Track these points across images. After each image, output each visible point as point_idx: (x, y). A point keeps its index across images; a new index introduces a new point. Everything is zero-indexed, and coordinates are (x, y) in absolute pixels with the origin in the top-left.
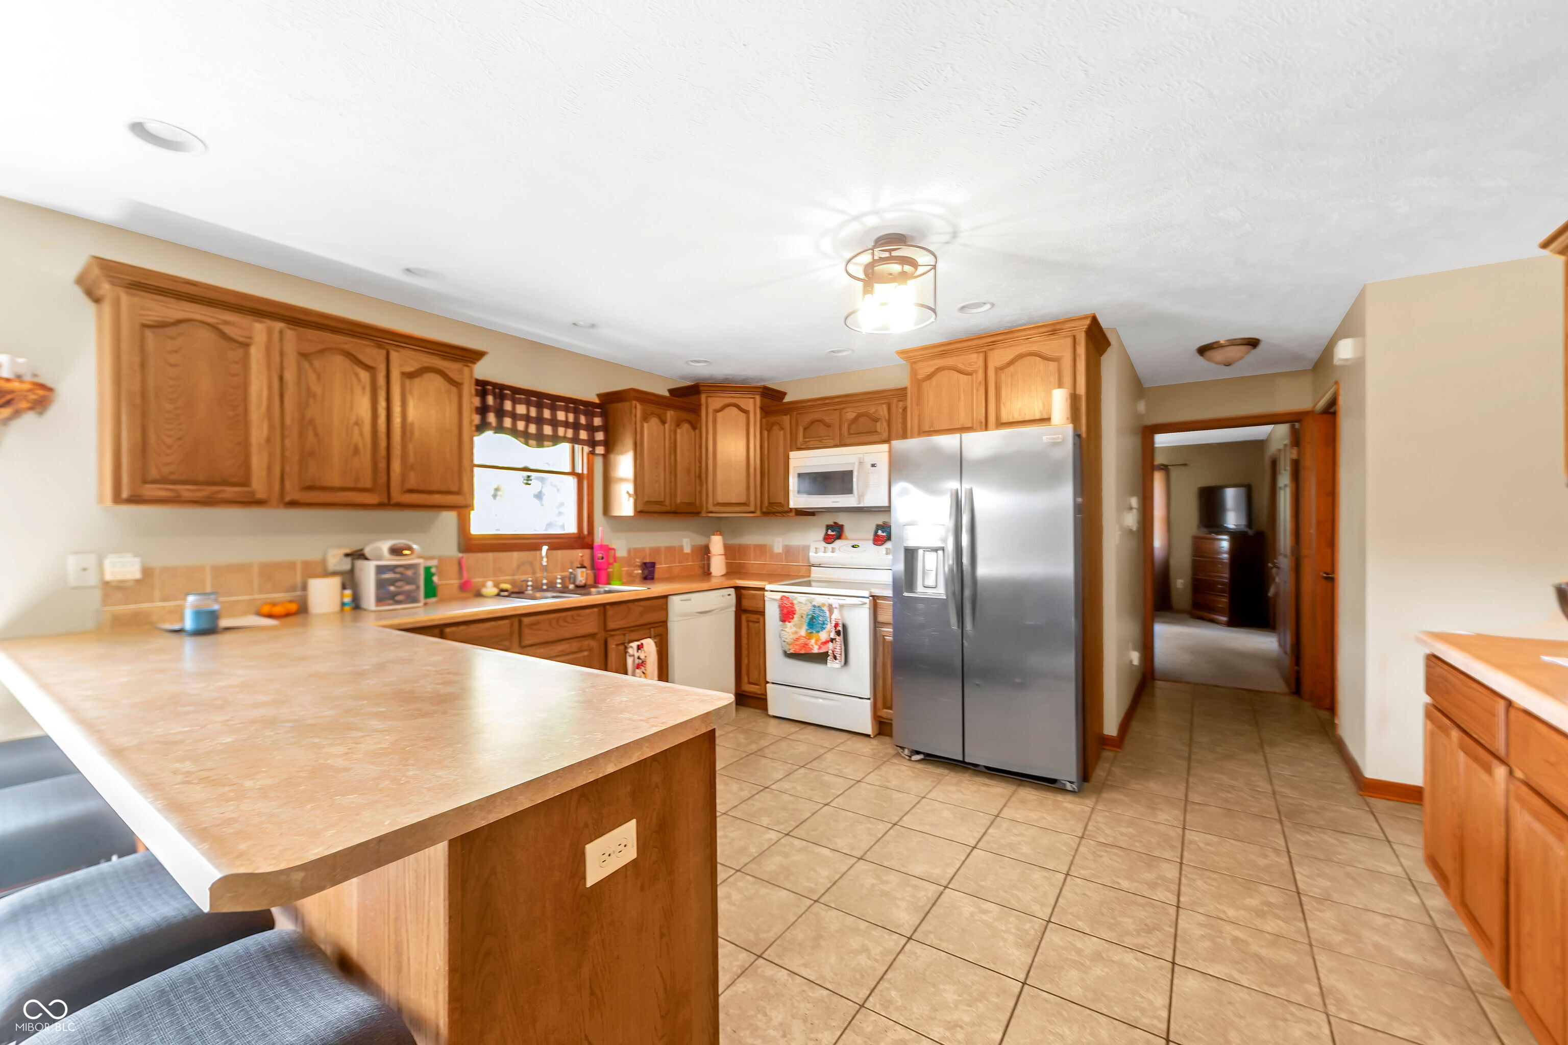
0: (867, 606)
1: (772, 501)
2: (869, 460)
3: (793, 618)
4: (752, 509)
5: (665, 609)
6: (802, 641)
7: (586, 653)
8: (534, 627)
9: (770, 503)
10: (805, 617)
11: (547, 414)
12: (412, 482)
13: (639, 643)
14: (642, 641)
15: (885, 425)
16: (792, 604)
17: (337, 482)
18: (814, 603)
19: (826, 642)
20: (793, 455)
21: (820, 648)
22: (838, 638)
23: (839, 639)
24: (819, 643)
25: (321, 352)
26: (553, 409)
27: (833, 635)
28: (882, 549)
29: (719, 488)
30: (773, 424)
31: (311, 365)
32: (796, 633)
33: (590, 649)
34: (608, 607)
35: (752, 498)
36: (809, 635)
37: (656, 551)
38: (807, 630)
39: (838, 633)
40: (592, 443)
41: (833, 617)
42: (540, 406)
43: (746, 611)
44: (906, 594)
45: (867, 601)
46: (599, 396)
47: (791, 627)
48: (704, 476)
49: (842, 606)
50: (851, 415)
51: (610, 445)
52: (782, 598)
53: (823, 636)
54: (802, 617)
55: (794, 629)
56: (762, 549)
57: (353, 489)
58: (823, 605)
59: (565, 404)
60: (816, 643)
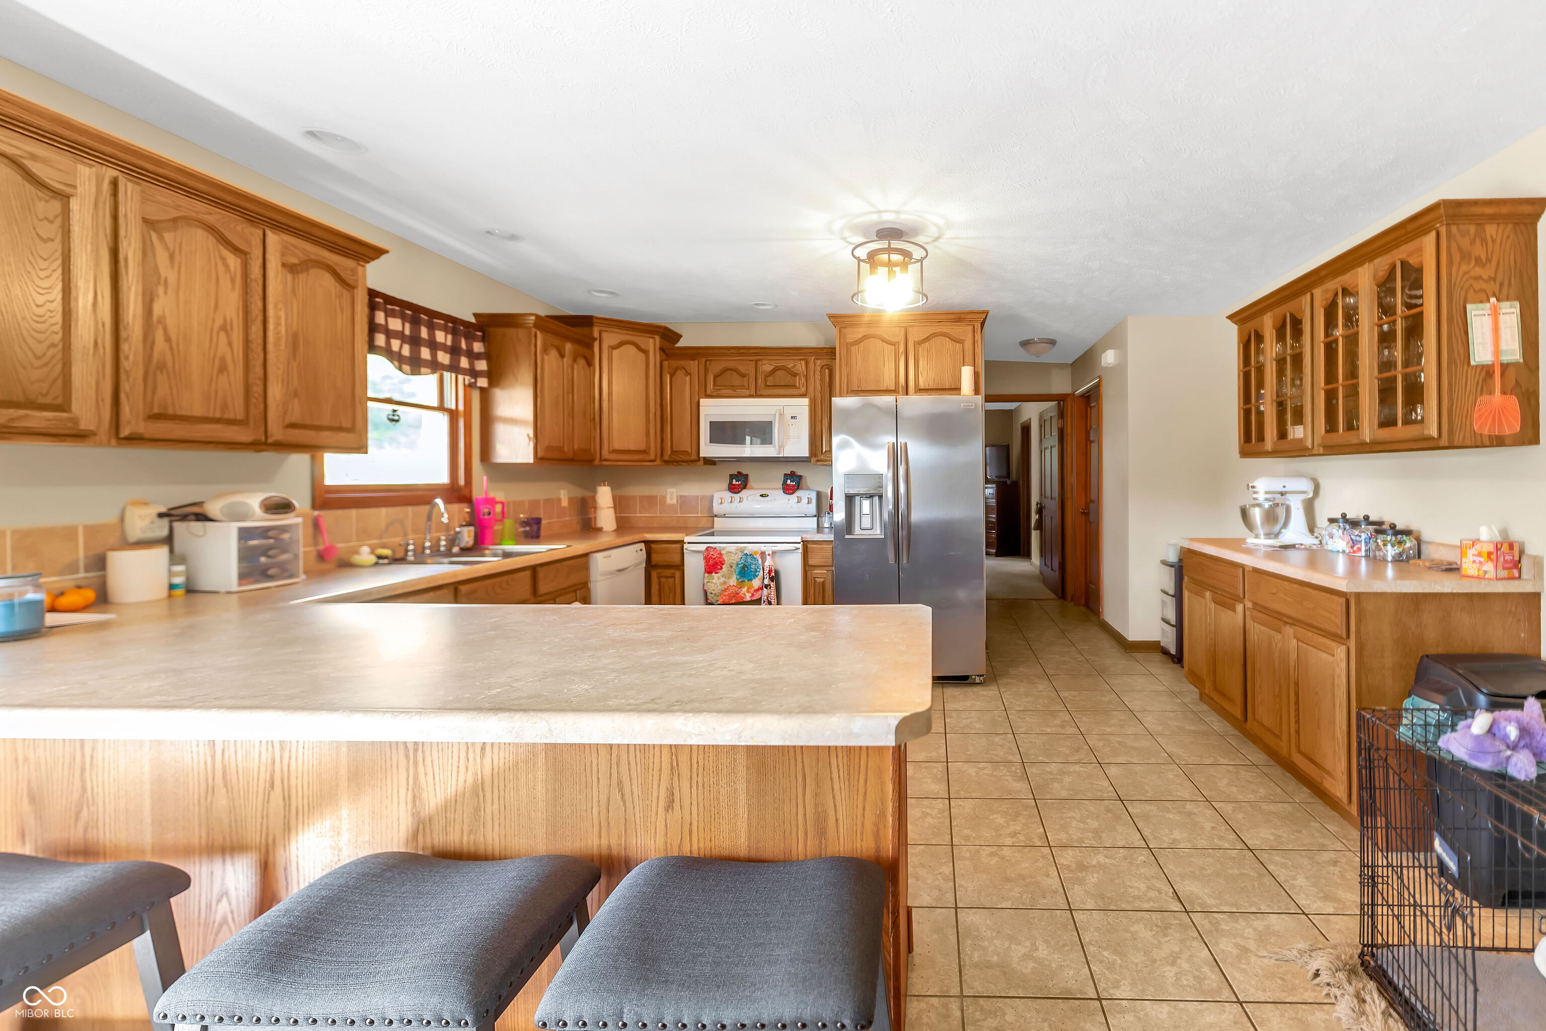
0: (799, 551)
1: (675, 449)
2: (789, 412)
3: (721, 568)
4: (652, 457)
5: (586, 568)
6: (734, 590)
8: (472, 596)
9: (673, 452)
10: (734, 567)
11: (424, 333)
12: (296, 413)
15: (803, 380)
16: (720, 554)
17: (198, 411)
18: (745, 552)
19: (757, 590)
20: (703, 401)
21: (753, 595)
22: (772, 584)
23: (773, 584)
24: (752, 591)
25: (174, 220)
26: (431, 328)
27: (766, 582)
28: (793, 498)
29: (615, 433)
30: (677, 369)
31: (162, 239)
32: (725, 583)
34: (539, 569)
35: (652, 446)
36: (740, 585)
37: (534, 504)
38: (738, 579)
39: (772, 579)
40: (474, 373)
41: (767, 564)
42: (415, 322)
43: (656, 566)
44: (847, 537)
45: (797, 546)
46: (476, 315)
47: (719, 578)
48: (597, 419)
49: (772, 553)
50: (767, 367)
51: (496, 376)
52: (707, 549)
53: (756, 583)
54: (731, 567)
55: (722, 579)
56: (651, 501)
57: (217, 421)
58: (756, 553)
59: (442, 322)
60: (748, 591)
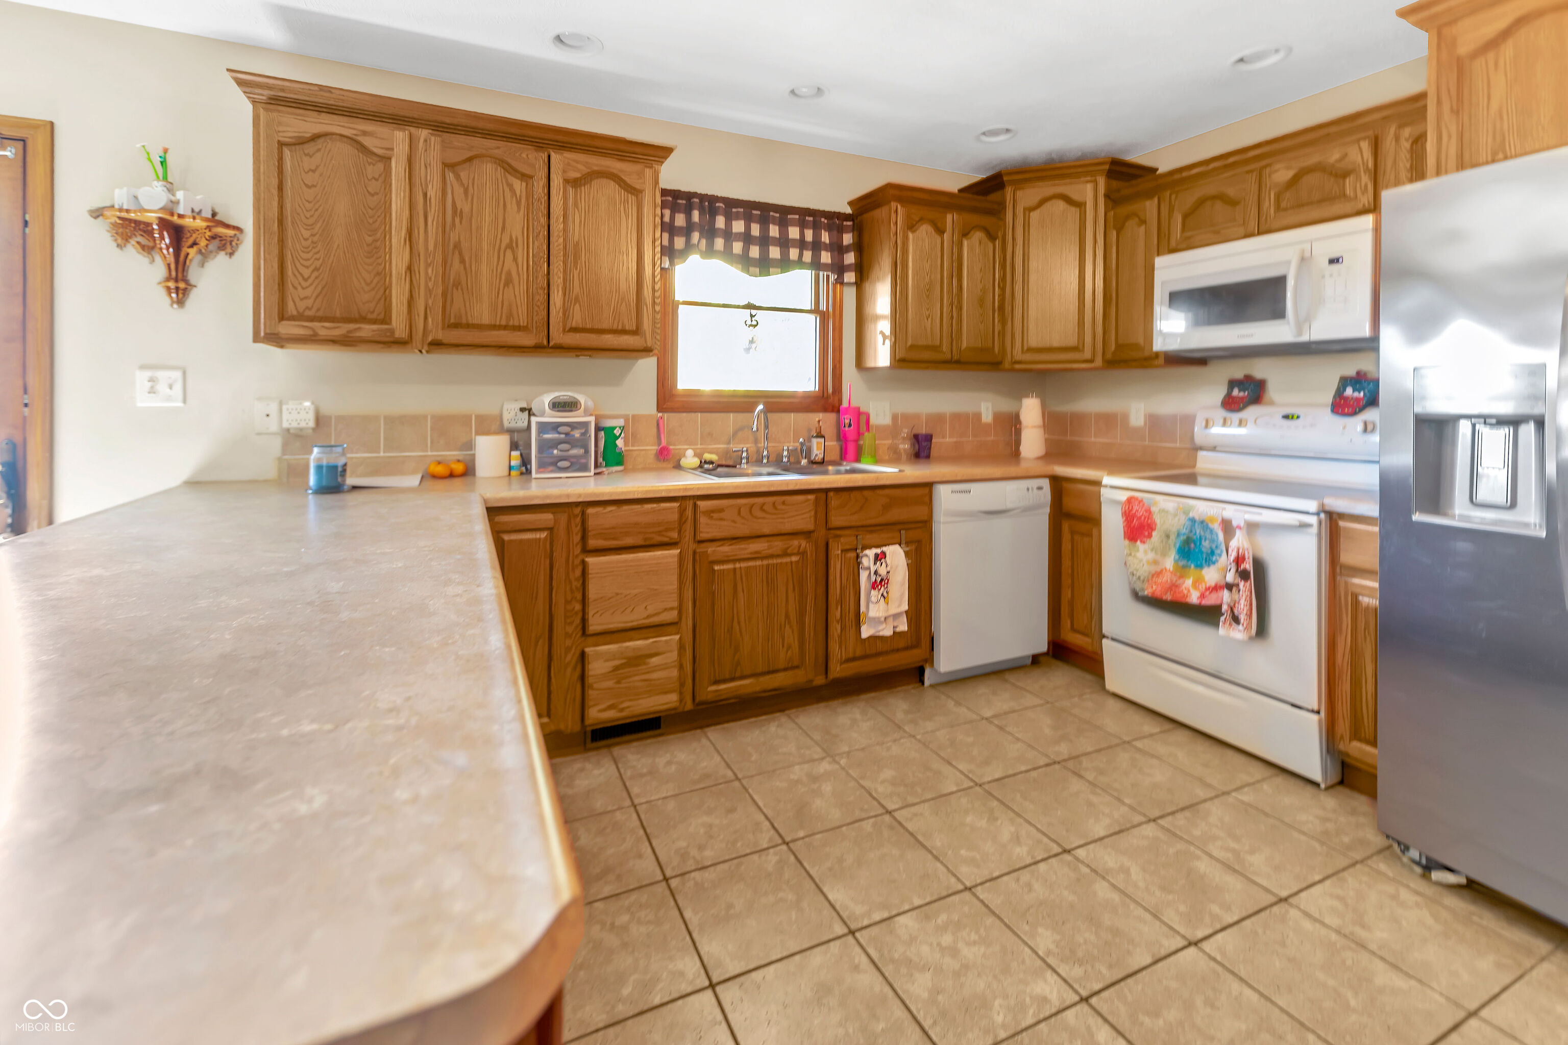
0: (1315, 530)
1: (1120, 342)
2: (1324, 251)
3: (1150, 536)
4: (1087, 355)
5: (927, 501)
6: (1166, 578)
7: (794, 559)
8: (715, 515)
9: (1119, 346)
10: (1173, 537)
11: (774, 231)
12: (577, 318)
13: (878, 551)
14: (884, 549)
16: (1149, 511)
17: (486, 320)
18: (1191, 515)
19: (1216, 588)
20: (1162, 261)
21: (1202, 596)
22: (1242, 584)
23: (1246, 588)
24: (1202, 587)
25: (470, 160)
26: (783, 225)
27: (1230, 577)
28: (1355, 423)
29: (1032, 326)
31: (458, 177)
32: (1155, 562)
33: (803, 554)
34: (831, 494)
35: (1088, 339)
36: (1181, 571)
37: (937, 419)
38: (1176, 561)
39: (1244, 575)
40: (839, 269)
41: (1234, 544)
42: (764, 222)
43: (1070, 516)
44: (1418, 516)
45: (1313, 520)
46: (851, 203)
47: (1146, 552)
48: (1008, 308)
49: (1252, 527)
50: (1281, 176)
51: (863, 272)
52: (1130, 500)
53: (1211, 575)
54: (1168, 536)
55: (1151, 556)
56: (1110, 420)
57: (505, 327)
58: (1212, 519)
59: (797, 217)
60: (1195, 584)
